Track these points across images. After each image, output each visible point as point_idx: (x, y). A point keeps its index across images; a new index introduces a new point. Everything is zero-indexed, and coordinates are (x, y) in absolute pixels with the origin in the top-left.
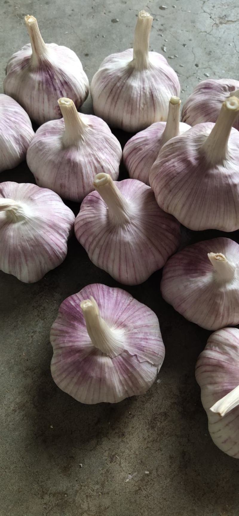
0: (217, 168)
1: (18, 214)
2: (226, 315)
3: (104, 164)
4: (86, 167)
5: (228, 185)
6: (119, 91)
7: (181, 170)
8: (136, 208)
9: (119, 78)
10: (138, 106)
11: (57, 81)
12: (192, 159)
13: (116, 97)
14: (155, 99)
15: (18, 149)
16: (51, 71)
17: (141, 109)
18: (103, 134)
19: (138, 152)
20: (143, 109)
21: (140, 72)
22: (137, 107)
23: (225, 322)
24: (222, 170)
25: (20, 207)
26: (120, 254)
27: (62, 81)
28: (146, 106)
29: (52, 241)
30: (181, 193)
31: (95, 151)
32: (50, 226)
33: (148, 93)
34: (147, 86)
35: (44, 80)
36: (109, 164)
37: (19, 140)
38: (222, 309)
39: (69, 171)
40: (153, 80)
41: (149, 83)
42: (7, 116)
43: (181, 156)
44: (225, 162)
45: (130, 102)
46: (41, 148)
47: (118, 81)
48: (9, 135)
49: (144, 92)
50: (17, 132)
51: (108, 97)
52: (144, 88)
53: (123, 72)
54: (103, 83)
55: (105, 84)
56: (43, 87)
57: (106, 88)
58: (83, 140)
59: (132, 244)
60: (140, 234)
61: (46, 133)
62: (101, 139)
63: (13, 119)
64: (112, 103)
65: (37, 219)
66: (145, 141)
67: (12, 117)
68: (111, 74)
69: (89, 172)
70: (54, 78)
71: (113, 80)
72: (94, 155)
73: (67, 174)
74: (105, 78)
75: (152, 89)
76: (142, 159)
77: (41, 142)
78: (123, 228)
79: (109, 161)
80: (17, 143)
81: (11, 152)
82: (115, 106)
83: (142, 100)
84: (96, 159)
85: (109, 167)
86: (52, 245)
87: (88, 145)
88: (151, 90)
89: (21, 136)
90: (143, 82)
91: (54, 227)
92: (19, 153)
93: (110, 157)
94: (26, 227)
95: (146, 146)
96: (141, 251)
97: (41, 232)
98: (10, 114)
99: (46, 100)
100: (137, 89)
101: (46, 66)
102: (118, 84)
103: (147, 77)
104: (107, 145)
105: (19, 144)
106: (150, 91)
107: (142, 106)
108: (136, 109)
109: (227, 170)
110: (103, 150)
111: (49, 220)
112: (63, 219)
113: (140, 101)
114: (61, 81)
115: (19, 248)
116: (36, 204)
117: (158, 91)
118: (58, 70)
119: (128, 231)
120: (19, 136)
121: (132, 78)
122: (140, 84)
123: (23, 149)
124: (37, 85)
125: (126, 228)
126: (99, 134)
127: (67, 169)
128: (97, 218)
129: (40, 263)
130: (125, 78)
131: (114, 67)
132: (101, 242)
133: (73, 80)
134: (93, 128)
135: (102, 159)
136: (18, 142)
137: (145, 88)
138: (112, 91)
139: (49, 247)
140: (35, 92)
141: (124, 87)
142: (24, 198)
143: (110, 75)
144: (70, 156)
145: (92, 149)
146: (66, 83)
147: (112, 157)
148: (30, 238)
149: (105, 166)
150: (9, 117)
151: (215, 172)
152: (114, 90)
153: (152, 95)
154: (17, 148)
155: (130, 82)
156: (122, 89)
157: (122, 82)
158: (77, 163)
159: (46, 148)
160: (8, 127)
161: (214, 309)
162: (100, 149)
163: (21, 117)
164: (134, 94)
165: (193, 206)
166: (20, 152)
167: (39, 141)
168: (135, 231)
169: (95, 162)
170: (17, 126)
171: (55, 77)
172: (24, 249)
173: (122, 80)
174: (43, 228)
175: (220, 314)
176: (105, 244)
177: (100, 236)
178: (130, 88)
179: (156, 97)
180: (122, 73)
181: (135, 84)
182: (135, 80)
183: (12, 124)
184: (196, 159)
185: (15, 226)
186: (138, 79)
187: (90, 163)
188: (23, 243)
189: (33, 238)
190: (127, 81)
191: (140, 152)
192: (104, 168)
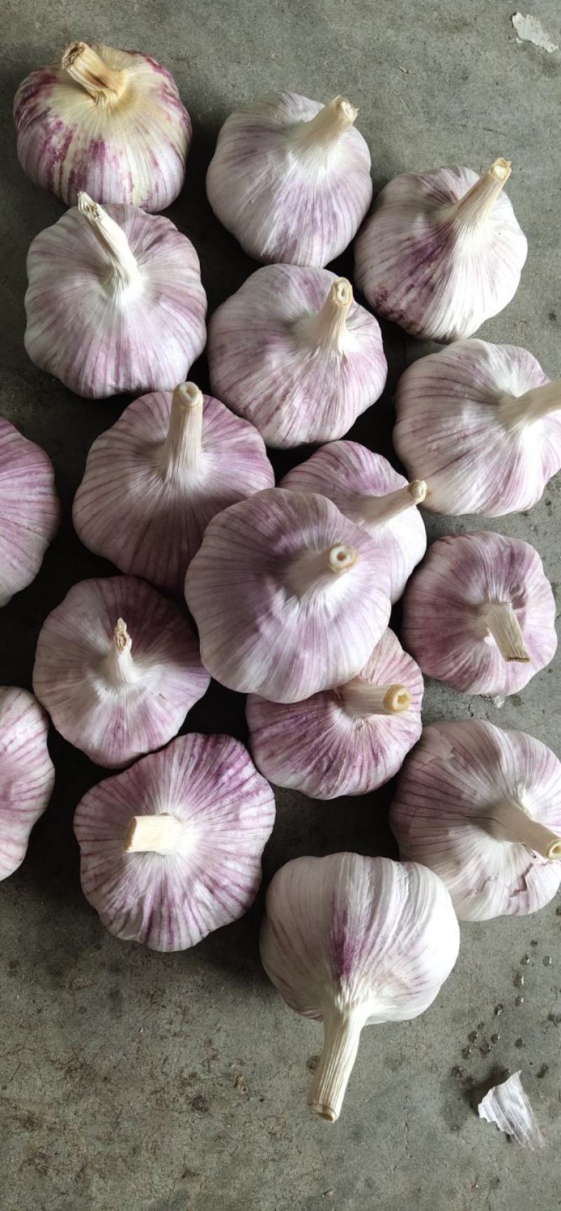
0: (278, 589)
1: (114, 281)
2: (57, 697)
3: (285, 409)
4: (263, 377)
5: (255, 617)
6: (446, 392)
7: (261, 531)
8: (197, 484)
9: (469, 384)
10: (430, 439)
11: (428, 271)
12: (284, 541)
13: (435, 392)
14: (455, 465)
15: (273, 247)
16: (441, 252)
17: (428, 446)
18: (341, 388)
19: (332, 465)
20: (430, 450)
21: (496, 419)
22: (427, 437)
23: (46, 701)
24: (278, 600)
25: (127, 281)
26: (106, 484)
27: (432, 281)
28: (436, 453)
29: (94, 359)
30: (224, 544)
31: (301, 384)
32: (118, 347)
33: (460, 448)
34: (473, 441)
35: (419, 246)
36: (290, 419)
37: (286, 240)
38: (61, 686)
39: (247, 350)
40: (489, 449)
41: (480, 444)
42: (319, 202)
43: (288, 523)
44: (294, 599)
45: (431, 422)
46: (277, 284)
47: (464, 385)
48: (285, 218)
49: (458, 439)
50: (299, 231)
51: (431, 378)
52: (465, 437)
53: (485, 388)
54: (457, 359)
55: (455, 364)
56: (405, 248)
57: (446, 367)
58: (312, 355)
59: (128, 496)
60: (150, 507)
61: (309, 285)
62: (329, 388)
63: (318, 215)
64: (422, 388)
65: (121, 319)
66: (355, 471)
67: (321, 211)
68: (477, 366)
69: (257, 386)
70: (431, 262)
71: (464, 374)
72: (292, 385)
73: (241, 349)
74: (468, 358)
75: (471, 452)
76: (316, 476)
77: (287, 281)
78: (150, 474)
79: (295, 418)
80: (279, 239)
81: (259, 234)
82: (419, 397)
83: (442, 442)
84: (286, 392)
85: (285, 422)
86: (88, 363)
87: (308, 367)
88: (468, 452)
89: (295, 243)
90: (479, 431)
91: (122, 355)
92: (268, 250)
93: (306, 417)
94: (98, 304)
95: (343, 476)
96: (123, 518)
97: (100, 333)
98: (325, 208)
99: (387, 264)
100: (460, 425)
101: (447, 238)
102: (458, 387)
103: (490, 436)
104: (323, 404)
105: (281, 245)
106: (465, 451)
107: (434, 446)
108: (423, 438)
109: (281, 608)
110: (311, 400)
111: (129, 342)
112: (149, 368)
113: (440, 438)
114: (431, 277)
115: (61, 306)
116: (150, 309)
117: (470, 465)
118: (449, 264)
119: (150, 483)
120: (293, 239)
121: (479, 407)
122: (472, 426)
123: (277, 254)
124: (404, 236)
125: (152, 478)
126: (336, 380)
127: (249, 345)
128: (161, 423)
129: (55, 355)
130: (473, 395)
131: (494, 368)
132: (117, 445)
133: (445, 300)
134: (342, 366)
135: (292, 401)
136: (282, 240)
137: (467, 440)
138: (443, 379)
139: (83, 358)
140: (393, 238)
141: (456, 400)
142: (157, 284)
143: (474, 367)
144: (273, 342)
145: (303, 376)
146: (432, 289)
147: (307, 422)
148: (84, 318)
149: (283, 414)
150: (317, 206)
151: (271, 587)
152: (446, 383)
153: (458, 458)
154: (272, 242)
155: (469, 407)
156: (451, 396)
157: (465, 393)
158: (264, 358)
159: (277, 293)
160: (297, 212)
161: (55, 676)
162: (308, 392)
163: (332, 229)
164: (447, 421)
165: (207, 572)
166: (270, 251)
167: (289, 277)
168: (154, 496)
169: (281, 391)
170: (310, 228)
171: (433, 265)
172: (61, 316)
173: (468, 389)
174: (110, 335)
175: (53, 686)
176: (116, 452)
177: (128, 438)
178: (458, 413)
179: (458, 468)
180: (482, 386)
181: (469, 418)
182: (474, 416)
183: (308, 217)
184: (286, 550)
185: (95, 285)
186: (479, 420)
187: (275, 381)
188: (71, 310)
189: (86, 324)
190: (468, 401)
191: (332, 469)
192: (278, 412)
